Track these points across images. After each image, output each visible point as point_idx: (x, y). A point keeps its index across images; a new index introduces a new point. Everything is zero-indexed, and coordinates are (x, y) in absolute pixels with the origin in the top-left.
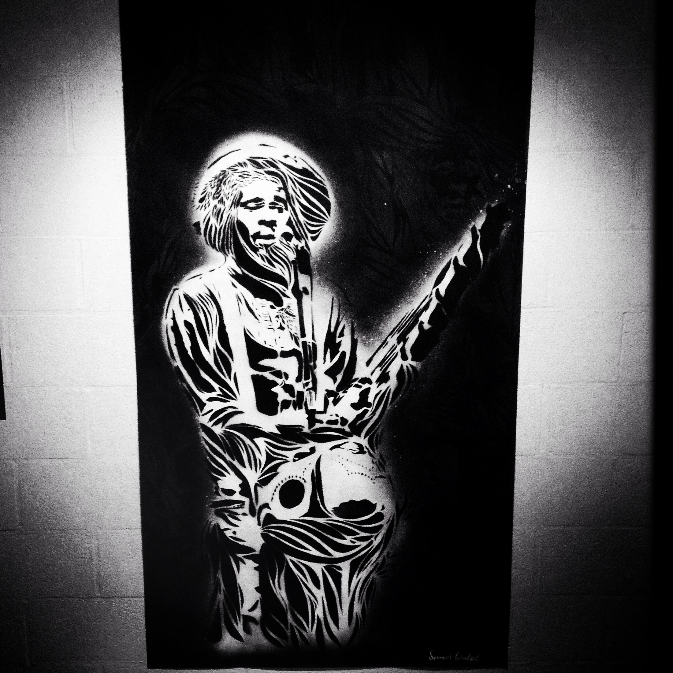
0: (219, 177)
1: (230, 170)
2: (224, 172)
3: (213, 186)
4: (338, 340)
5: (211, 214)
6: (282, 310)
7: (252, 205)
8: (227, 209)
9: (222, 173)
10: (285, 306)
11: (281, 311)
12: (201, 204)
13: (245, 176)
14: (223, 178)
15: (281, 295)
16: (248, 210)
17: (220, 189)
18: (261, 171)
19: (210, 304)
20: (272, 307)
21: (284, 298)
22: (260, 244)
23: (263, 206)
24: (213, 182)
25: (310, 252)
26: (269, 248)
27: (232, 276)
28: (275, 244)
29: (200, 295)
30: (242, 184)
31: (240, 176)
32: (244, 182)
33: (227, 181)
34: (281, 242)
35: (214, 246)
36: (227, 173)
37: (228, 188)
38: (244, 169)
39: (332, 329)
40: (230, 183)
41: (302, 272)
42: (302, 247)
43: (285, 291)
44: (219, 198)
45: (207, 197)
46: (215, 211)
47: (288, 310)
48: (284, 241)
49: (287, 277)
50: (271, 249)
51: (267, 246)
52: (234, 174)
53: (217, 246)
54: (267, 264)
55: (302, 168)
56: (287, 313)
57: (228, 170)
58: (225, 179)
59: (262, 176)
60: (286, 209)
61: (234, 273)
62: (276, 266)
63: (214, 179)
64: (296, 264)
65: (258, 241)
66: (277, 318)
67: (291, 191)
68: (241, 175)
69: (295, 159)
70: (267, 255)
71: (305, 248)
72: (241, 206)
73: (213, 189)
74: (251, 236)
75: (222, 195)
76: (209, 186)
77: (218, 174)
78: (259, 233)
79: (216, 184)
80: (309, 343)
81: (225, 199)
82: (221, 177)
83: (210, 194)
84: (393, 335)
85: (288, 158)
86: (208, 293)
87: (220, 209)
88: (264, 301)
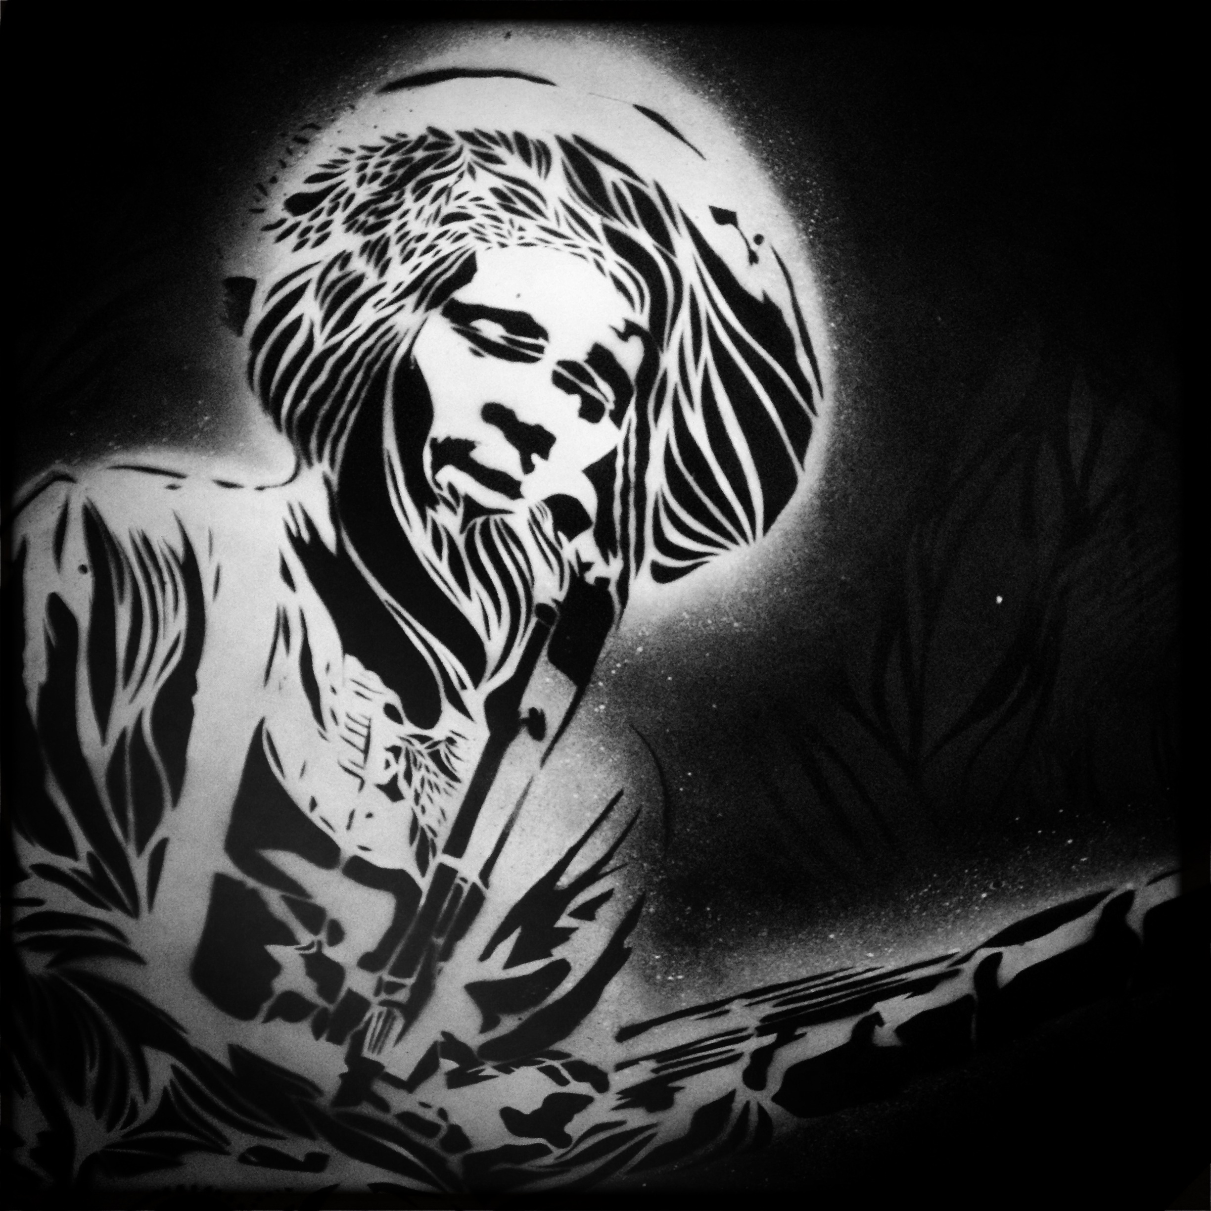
0: (414, 149)
1: (468, 147)
2: (441, 139)
3: (369, 171)
4: (565, 921)
5: (314, 274)
6: (423, 739)
7: (492, 331)
8: (387, 294)
9: (431, 139)
10: (438, 733)
11: (415, 741)
12: (291, 220)
13: (521, 206)
14: (426, 163)
15: (443, 695)
16: (465, 344)
17: (391, 202)
18: (595, 220)
19: (169, 587)
20: (390, 711)
21: (448, 709)
22: (452, 489)
23: (534, 360)
24: (376, 159)
25: (622, 612)
26: (479, 521)
27: (296, 541)
28: (508, 519)
29: (146, 541)
30: (490, 233)
31: (496, 192)
32: (506, 226)
33: (438, 185)
34: (535, 524)
35: (272, 405)
36: (452, 151)
37: (426, 214)
38: (529, 174)
39: (564, 881)
40: (443, 198)
41: (556, 660)
42: (603, 582)
43: (464, 687)
44: (374, 237)
45: (326, 204)
46: (335, 273)
47: (442, 748)
48: (548, 525)
49: (493, 647)
50: (485, 526)
51: (473, 509)
52: (479, 171)
53: (284, 411)
54: (444, 567)
55: (759, 297)
56: (435, 756)
57: (458, 141)
58: (429, 172)
59: (586, 243)
60: (617, 418)
61: (306, 536)
62: (473, 594)
63: (388, 146)
64: (552, 624)
65: (450, 475)
66: (390, 756)
67: (669, 360)
68: (506, 191)
69: (754, 247)
70: (460, 541)
71: (612, 589)
72: (445, 313)
73: (365, 185)
74: (434, 440)
75: (390, 230)
76: (354, 164)
77: (413, 136)
78: (469, 445)
79: (386, 171)
80: (464, 880)
81: (394, 251)
82: (419, 155)
83: (343, 200)
84: (758, 1003)
85: (729, 227)
86: (180, 551)
87: (359, 280)
88: (373, 680)
